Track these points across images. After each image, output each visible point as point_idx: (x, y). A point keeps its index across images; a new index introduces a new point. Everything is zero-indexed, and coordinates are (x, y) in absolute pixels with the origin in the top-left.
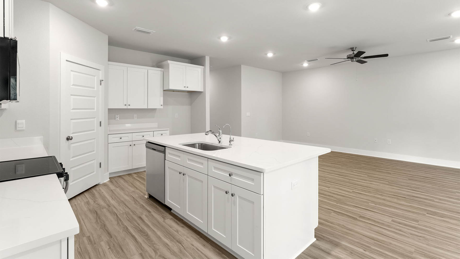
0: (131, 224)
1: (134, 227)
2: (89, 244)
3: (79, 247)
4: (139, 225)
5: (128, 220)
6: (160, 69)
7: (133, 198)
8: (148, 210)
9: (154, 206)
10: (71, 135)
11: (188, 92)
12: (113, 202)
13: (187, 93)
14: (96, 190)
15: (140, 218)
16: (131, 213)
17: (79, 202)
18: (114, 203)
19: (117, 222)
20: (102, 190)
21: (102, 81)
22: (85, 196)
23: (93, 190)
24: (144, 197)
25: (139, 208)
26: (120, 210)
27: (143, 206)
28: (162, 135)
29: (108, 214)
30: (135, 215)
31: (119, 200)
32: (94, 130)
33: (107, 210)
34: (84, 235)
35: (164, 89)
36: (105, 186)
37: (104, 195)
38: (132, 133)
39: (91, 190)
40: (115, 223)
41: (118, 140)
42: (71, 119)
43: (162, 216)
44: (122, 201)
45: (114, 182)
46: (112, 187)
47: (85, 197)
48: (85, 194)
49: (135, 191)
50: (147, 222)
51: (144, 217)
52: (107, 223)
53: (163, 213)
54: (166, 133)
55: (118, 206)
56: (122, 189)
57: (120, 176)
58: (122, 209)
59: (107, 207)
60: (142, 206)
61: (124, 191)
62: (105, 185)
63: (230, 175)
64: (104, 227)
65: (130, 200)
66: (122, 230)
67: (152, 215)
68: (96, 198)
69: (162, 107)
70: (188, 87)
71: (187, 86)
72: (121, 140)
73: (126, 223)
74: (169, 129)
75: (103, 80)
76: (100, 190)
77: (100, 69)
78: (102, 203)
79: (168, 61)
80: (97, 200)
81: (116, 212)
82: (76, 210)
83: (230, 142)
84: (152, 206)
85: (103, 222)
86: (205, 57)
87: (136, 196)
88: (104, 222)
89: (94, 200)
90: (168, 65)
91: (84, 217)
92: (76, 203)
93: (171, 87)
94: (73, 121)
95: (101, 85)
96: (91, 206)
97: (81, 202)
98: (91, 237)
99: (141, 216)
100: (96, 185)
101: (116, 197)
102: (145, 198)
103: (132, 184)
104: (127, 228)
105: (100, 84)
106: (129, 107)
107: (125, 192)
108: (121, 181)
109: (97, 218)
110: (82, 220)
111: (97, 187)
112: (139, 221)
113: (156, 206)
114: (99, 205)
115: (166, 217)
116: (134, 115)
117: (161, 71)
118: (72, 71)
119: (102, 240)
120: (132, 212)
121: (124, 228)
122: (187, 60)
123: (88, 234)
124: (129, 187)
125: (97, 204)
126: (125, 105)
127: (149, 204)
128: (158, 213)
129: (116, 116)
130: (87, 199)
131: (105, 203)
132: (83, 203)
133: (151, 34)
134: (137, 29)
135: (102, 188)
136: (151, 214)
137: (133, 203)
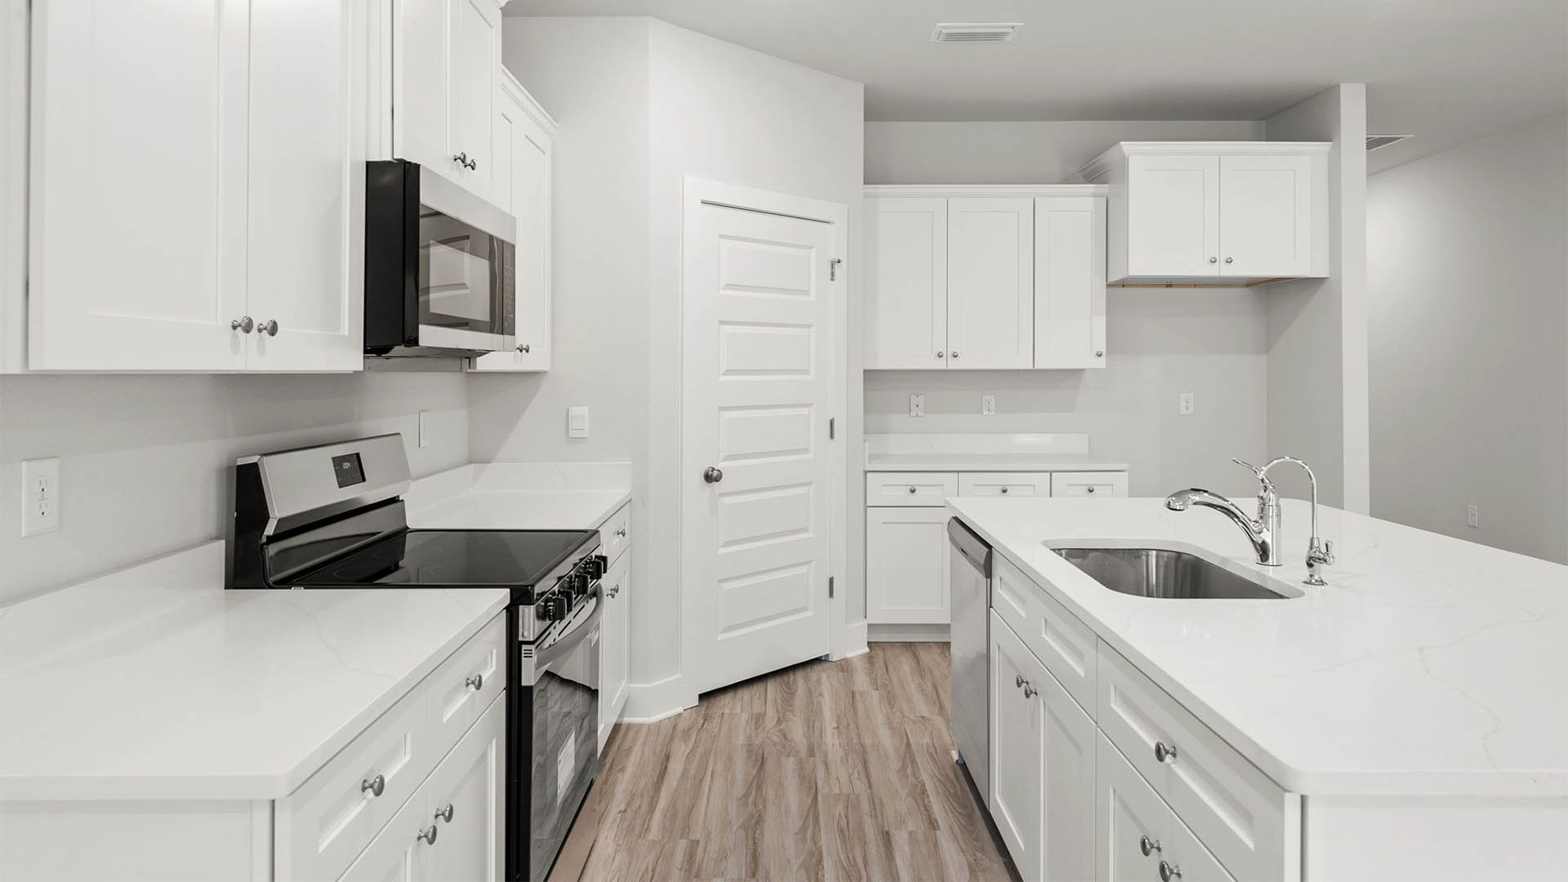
0: (840, 850)
1: (845, 868)
2: (680, 869)
3: (650, 868)
4: (865, 866)
5: (841, 831)
6: (1090, 188)
7: (908, 745)
8: (929, 815)
9: (965, 807)
10: (720, 466)
11: (1248, 285)
12: (832, 741)
13: (1247, 289)
14: (807, 680)
15: (886, 838)
16: (865, 806)
17: (738, 710)
18: (833, 745)
19: (801, 824)
20: (825, 687)
21: (837, 266)
22: (766, 692)
23: (799, 677)
24: (950, 754)
25: (903, 796)
26: (838, 778)
27: (924, 791)
28: (1091, 491)
29: (791, 783)
30: (876, 817)
31: (855, 741)
32: (806, 451)
33: (798, 766)
34: (687, 830)
35: (1109, 281)
36: (843, 671)
37: (819, 704)
38: (958, 472)
39: (791, 676)
40: (794, 822)
41: (901, 496)
42: (722, 409)
43: (971, 860)
44: (863, 746)
45: (880, 664)
46: (862, 681)
47: (762, 694)
48: (769, 685)
49: (928, 719)
50: (899, 862)
51: (901, 839)
52: (770, 814)
53: (983, 851)
54: (1112, 485)
55: (839, 763)
56: (890, 699)
57: (909, 646)
58: (844, 778)
59: (803, 752)
60: (918, 791)
61: (892, 709)
62: (845, 666)
63: (1160, 754)
64: (754, 824)
65: (891, 752)
66: (800, 861)
67: (936, 845)
68: (792, 711)
69: (1101, 363)
70: (1229, 261)
71: (1223, 258)
72: (913, 500)
73: (828, 841)
74: (1124, 466)
75: (839, 262)
76: (818, 681)
77: (830, 220)
78: (797, 732)
79: (1122, 143)
80: (791, 716)
81: (820, 784)
82: (715, 736)
83: (1310, 565)
84: (955, 805)
85: (761, 807)
86: (1339, 89)
87: (920, 741)
88: (764, 807)
89: (781, 715)
90: (1124, 161)
91: (719, 767)
92: (727, 711)
93: (1139, 267)
94: (726, 414)
95: (832, 280)
96: (761, 735)
97: (742, 711)
98: (700, 849)
99: (893, 832)
100: (818, 660)
101: (852, 726)
102: (952, 758)
103: (935, 687)
104: (820, 862)
105: (830, 277)
106: (953, 365)
107: (894, 713)
108: (905, 664)
109: (755, 783)
110: (709, 778)
111: (817, 668)
112: (874, 849)
113: (973, 810)
114: (786, 738)
115: (984, 871)
116: (984, 397)
117: (1094, 196)
118: (722, 236)
119: (723, 874)
120: (872, 799)
121: (812, 854)
122: (1246, 125)
123: (697, 834)
124: (918, 698)
125: (781, 731)
126: (940, 356)
127: (952, 791)
128: (962, 844)
129: (914, 400)
130: (766, 703)
131: (807, 734)
132: (744, 716)
133: (1008, 39)
134: (943, 31)
135: (828, 677)
136: (935, 834)
137: (895, 765)
